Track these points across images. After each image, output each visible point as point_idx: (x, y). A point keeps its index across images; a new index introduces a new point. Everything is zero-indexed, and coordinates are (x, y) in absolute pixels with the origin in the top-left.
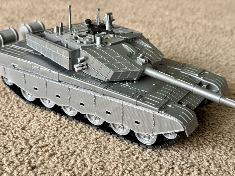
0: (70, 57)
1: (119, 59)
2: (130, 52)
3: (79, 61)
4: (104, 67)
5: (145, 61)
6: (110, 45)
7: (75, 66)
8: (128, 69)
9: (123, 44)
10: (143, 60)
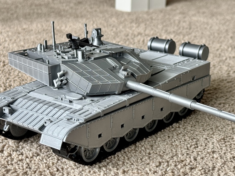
0: (50, 73)
1: (100, 73)
2: (113, 66)
3: (59, 76)
4: (83, 80)
5: (126, 73)
6: (93, 59)
7: (55, 81)
8: (107, 82)
9: (107, 59)
10: (125, 73)
